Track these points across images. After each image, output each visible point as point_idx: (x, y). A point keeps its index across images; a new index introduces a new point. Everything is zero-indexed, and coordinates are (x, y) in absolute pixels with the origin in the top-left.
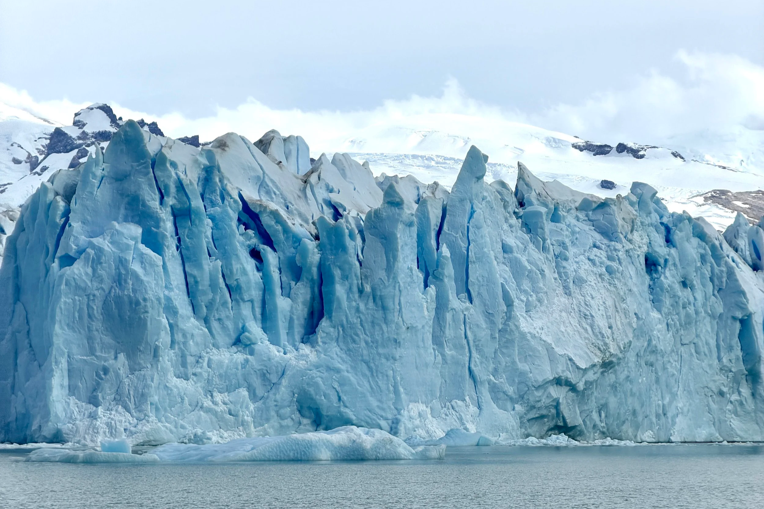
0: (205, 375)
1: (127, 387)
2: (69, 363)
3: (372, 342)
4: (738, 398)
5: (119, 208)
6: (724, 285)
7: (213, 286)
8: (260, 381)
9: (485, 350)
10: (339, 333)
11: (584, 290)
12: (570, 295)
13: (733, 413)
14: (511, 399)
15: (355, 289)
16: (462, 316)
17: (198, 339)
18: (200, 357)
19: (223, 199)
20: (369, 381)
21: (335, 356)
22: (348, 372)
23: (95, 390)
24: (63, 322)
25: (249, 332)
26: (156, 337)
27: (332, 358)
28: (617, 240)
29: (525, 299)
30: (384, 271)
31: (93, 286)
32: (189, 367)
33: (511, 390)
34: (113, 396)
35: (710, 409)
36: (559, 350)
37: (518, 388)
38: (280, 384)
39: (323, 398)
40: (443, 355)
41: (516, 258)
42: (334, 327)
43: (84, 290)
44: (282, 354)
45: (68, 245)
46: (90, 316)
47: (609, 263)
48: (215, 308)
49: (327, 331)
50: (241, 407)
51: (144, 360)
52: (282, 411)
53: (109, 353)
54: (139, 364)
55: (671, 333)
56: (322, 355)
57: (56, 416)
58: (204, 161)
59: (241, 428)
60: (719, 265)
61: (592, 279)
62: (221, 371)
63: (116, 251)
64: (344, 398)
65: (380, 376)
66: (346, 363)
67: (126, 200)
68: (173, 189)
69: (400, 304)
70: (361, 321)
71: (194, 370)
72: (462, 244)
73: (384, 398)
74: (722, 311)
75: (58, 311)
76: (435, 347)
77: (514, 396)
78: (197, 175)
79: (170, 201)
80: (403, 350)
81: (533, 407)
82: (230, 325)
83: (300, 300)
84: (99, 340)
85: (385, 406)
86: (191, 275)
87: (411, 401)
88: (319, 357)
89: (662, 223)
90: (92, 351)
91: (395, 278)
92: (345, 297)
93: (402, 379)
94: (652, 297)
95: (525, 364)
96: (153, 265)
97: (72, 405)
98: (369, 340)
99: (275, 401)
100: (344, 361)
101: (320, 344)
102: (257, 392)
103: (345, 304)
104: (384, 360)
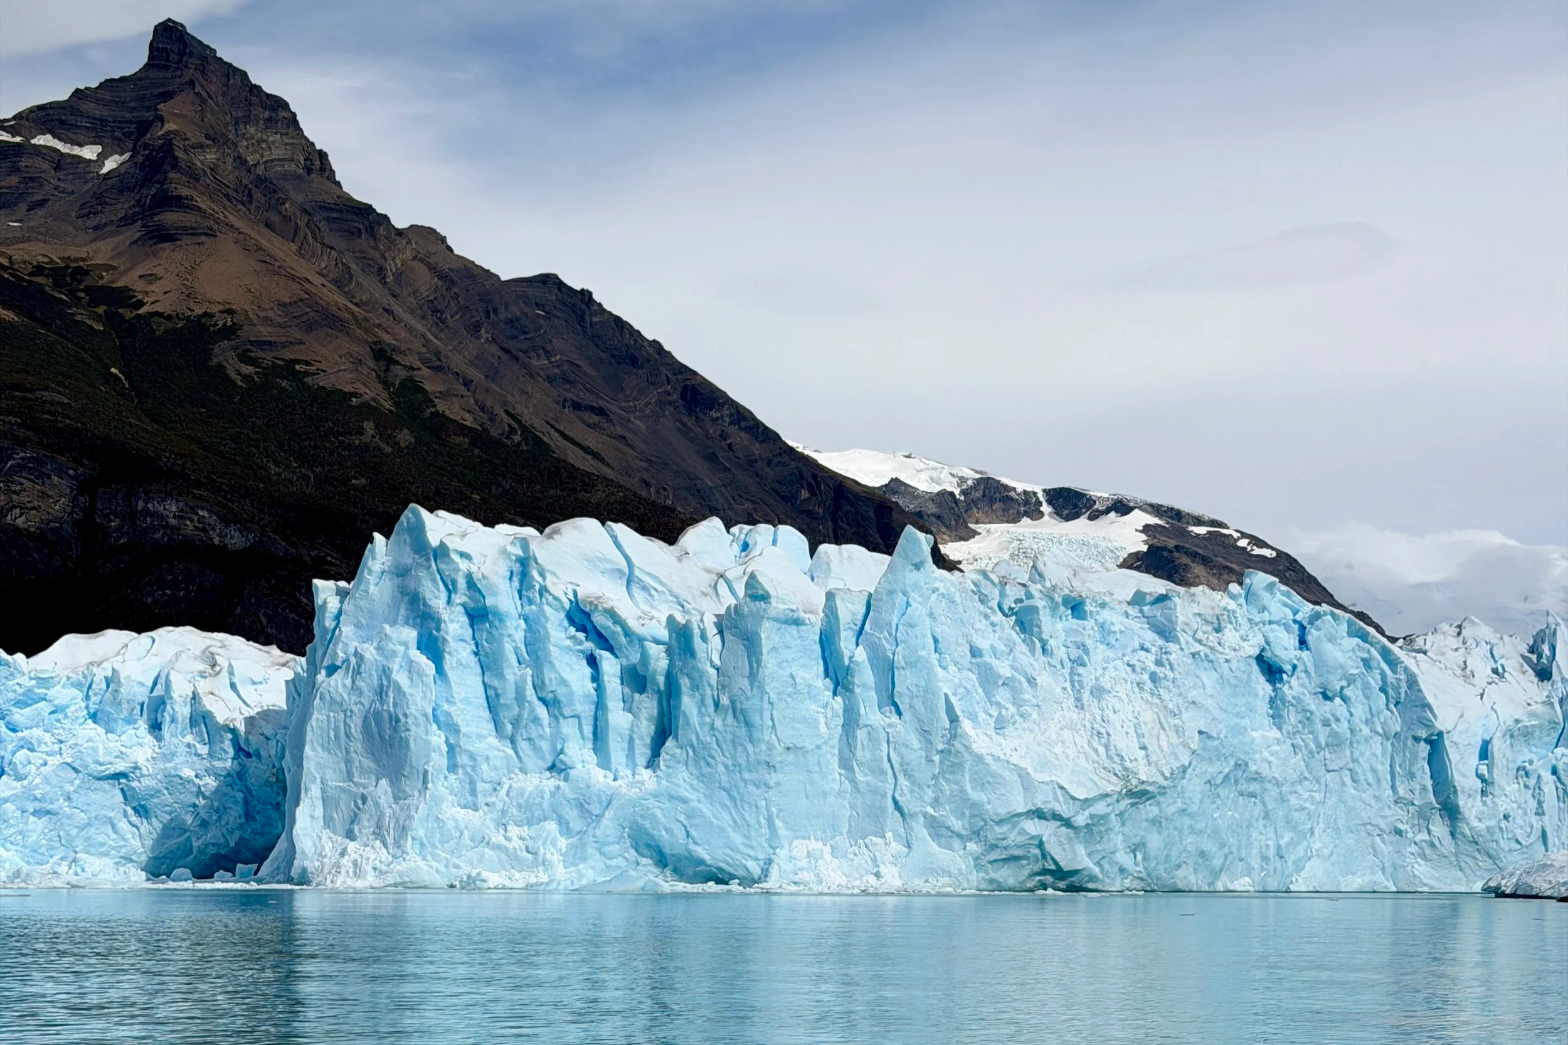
0: (499, 806)
1: (387, 819)
2: (323, 791)
3: (734, 766)
4: (1427, 838)
5: (399, 610)
6: (1403, 696)
7: (520, 697)
8: (576, 812)
9: (917, 775)
10: (687, 753)
11: (1104, 703)
12: (1082, 708)
13: (1419, 856)
14: (959, 836)
15: (710, 702)
16: (884, 735)
17: (498, 763)
18: (499, 784)
19: (541, 596)
20: (730, 813)
21: (681, 783)
22: (699, 801)
23: (352, 822)
24: (315, 744)
25: (565, 755)
26: (425, 760)
27: (677, 785)
28: (1176, 640)
29: (995, 714)
30: (746, 680)
31: (350, 700)
32: (479, 796)
33: (957, 825)
34: (372, 829)
35: (1375, 850)
36: (1038, 776)
37: (970, 824)
38: (602, 816)
39: (664, 833)
40: (853, 782)
41: (986, 663)
42: (681, 748)
43: (341, 705)
44: (610, 781)
45: (335, 653)
46: (348, 736)
47: (1157, 669)
48: (522, 725)
49: (671, 752)
50: (544, 844)
51: (411, 786)
52: (606, 849)
53: (369, 778)
54: (404, 791)
55: (1299, 757)
56: (664, 782)
57: (303, 852)
58: (517, 551)
59: (541, 868)
60: (1394, 672)
61: (1122, 690)
62: (521, 801)
63: (379, 658)
64: (693, 833)
65: (746, 806)
66: (698, 791)
67: (406, 598)
68: (462, 583)
69: (772, 719)
70: (717, 740)
71: (488, 800)
72: (887, 646)
73: (753, 834)
74: (1399, 729)
75: (309, 728)
76: (843, 772)
77: (964, 833)
78: (506, 568)
79: (459, 599)
80: (781, 776)
81: (994, 847)
82: (545, 745)
83: (644, 715)
84: (357, 763)
85: (754, 843)
86: (491, 687)
87: (797, 838)
88: (659, 783)
89: (1295, 621)
90: (350, 776)
91: (761, 687)
92: (695, 711)
93: (780, 810)
94: (1271, 712)
95: (982, 794)
96: (421, 674)
97: (324, 838)
98: (730, 763)
99: (594, 836)
100: (694, 789)
101: (662, 767)
102: (571, 825)
103: (694, 719)
104: (751, 788)
